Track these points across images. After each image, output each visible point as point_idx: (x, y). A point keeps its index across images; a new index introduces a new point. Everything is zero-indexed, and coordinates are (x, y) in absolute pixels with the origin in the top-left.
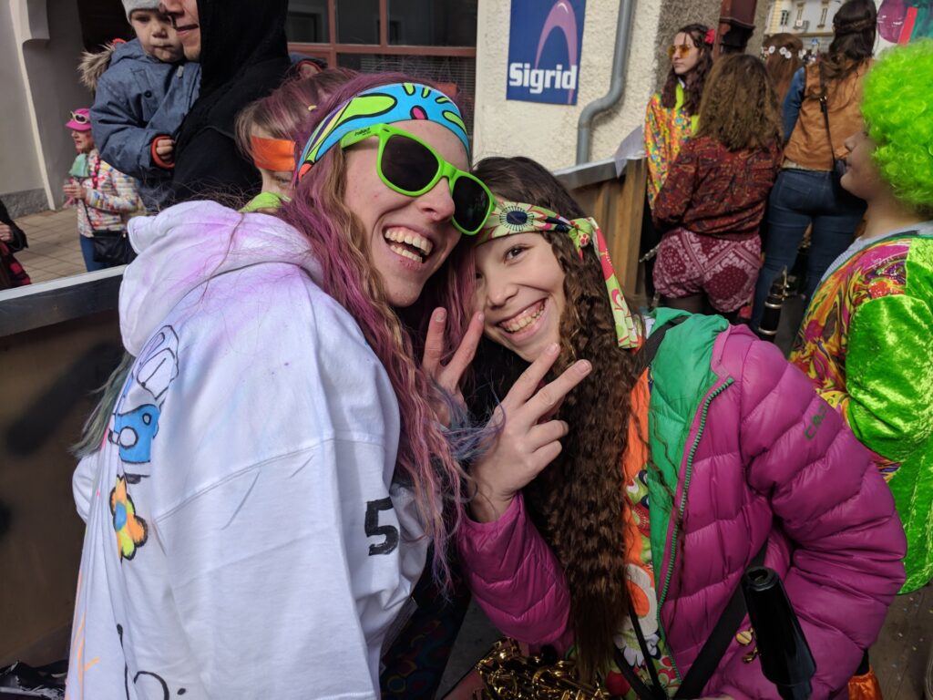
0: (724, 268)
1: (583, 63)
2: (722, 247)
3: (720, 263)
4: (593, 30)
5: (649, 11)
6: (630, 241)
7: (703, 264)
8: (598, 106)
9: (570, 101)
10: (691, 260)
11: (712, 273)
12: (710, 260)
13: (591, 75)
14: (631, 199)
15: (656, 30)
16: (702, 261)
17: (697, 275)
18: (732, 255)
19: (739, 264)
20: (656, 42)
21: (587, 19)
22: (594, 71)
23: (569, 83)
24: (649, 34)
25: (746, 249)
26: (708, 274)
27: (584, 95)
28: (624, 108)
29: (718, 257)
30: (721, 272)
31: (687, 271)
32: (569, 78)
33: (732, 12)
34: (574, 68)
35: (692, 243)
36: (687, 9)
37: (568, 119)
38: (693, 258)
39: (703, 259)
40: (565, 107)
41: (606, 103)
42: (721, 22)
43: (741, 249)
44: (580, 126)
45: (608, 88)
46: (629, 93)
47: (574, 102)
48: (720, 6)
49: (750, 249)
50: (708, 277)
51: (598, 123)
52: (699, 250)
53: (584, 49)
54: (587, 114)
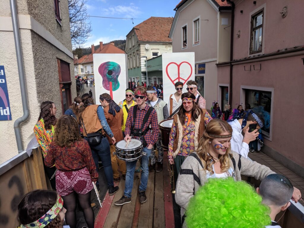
0: (77, 182)
1: (11, 106)
2: (74, 175)
3: (75, 181)
4: (12, 95)
5: (32, 88)
6: (40, 176)
7: (70, 182)
8: (20, 120)
9: (9, 119)
10: (65, 183)
11: (74, 185)
12: (71, 181)
13: (15, 110)
14: (37, 161)
15: (36, 94)
16: (69, 182)
17: (69, 187)
18: (78, 177)
19: (82, 179)
20: (37, 97)
21: (9, 92)
22: (16, 108)
23: (7, 113)
24: (34, 95)
25: (83, 174)
26: (73, 185)
27: (14, 116)
28: (31, 119)
29: (74, 179)
30: (77, 183)
31: (65, 186)
32: (6, 111)
33: (63, 81)
34: (8, 108)
35: (64, 176)
36: (46, 84)
37: (9, 125)
38: (66, 182)
39: (69, 181)
40: (7, 121)
41: (23, 119)
42: (60, 84)
43: (81, 174)
44: (15, 128)
45: (23, 113)
46: (31, 114)
47: (11, 119)
48: (58, 80)
49: (84, 173)
50: (73, 186)
51: (22, 125)
52: (67, 178)
53: (10, 101)
54: (17, 123)
